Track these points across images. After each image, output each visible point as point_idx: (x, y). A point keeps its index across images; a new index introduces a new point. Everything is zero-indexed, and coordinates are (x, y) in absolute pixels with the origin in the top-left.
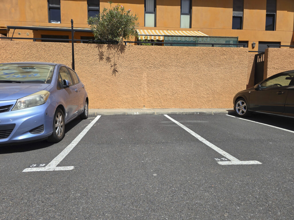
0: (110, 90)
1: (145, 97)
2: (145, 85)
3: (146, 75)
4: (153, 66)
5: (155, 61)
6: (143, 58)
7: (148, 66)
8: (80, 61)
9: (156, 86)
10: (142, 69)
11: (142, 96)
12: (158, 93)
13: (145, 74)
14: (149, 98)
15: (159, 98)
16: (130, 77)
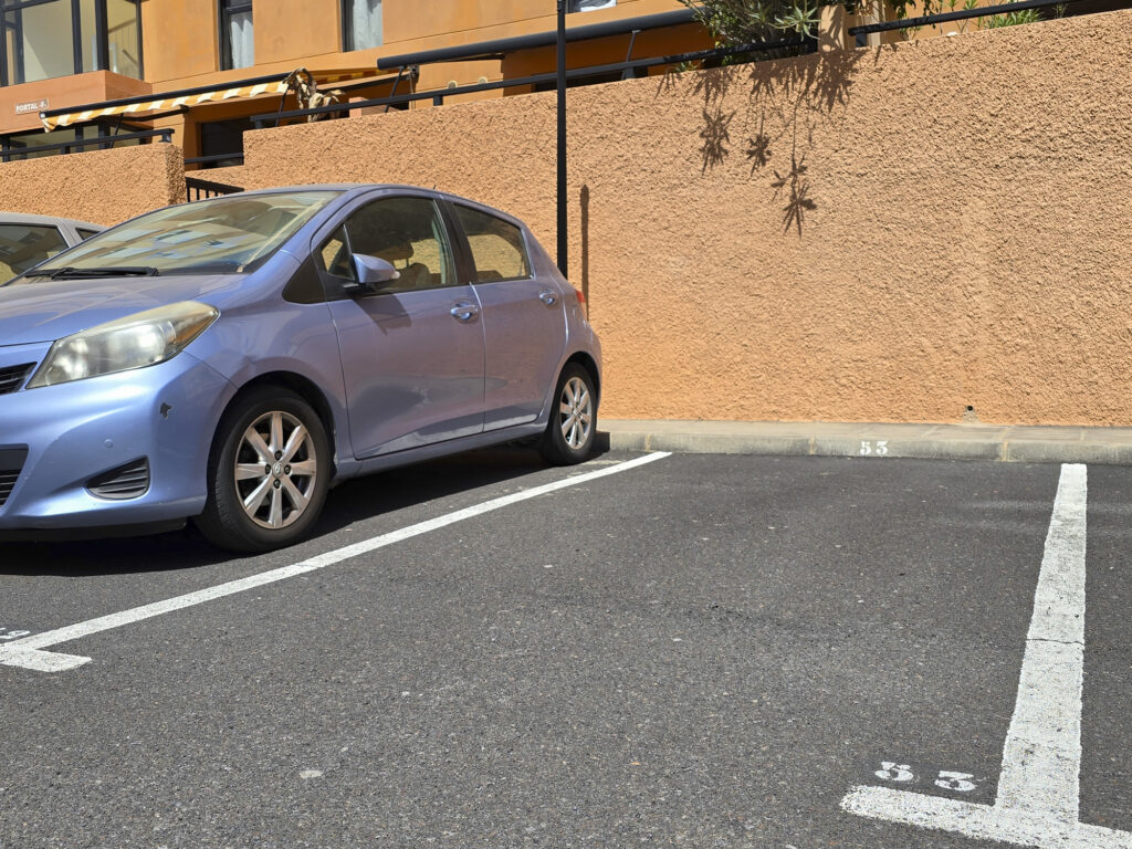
0: (766, 316)
1: (979, 352)
2: (976, 273)
3: (984, 215)
4: (1035, 152)
5: (1045, 118)
6: (965, 110)
7: (999, 157)
8: (618, 173)
9: (1057, 278)
10: (962, 180)
11: (958, 348)
12: (1073, 322)
13: (977, 210)
14: (1002, 358)
15: (1078, 357)
16: (879, 236)
